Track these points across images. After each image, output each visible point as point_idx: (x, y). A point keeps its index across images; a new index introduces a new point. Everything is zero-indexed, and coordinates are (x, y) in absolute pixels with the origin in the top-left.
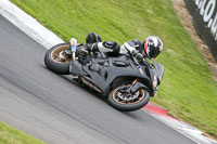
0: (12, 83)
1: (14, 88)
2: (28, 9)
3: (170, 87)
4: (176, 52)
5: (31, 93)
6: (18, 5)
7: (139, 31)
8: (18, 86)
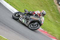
0: (13, 30)
1: (14, 31)
2: (18, 9)
3: (57, 31)
4: (58, 21)
5: (18, 33)
6: (15, 8)
7: (48, 16)
8: (14, 30)
